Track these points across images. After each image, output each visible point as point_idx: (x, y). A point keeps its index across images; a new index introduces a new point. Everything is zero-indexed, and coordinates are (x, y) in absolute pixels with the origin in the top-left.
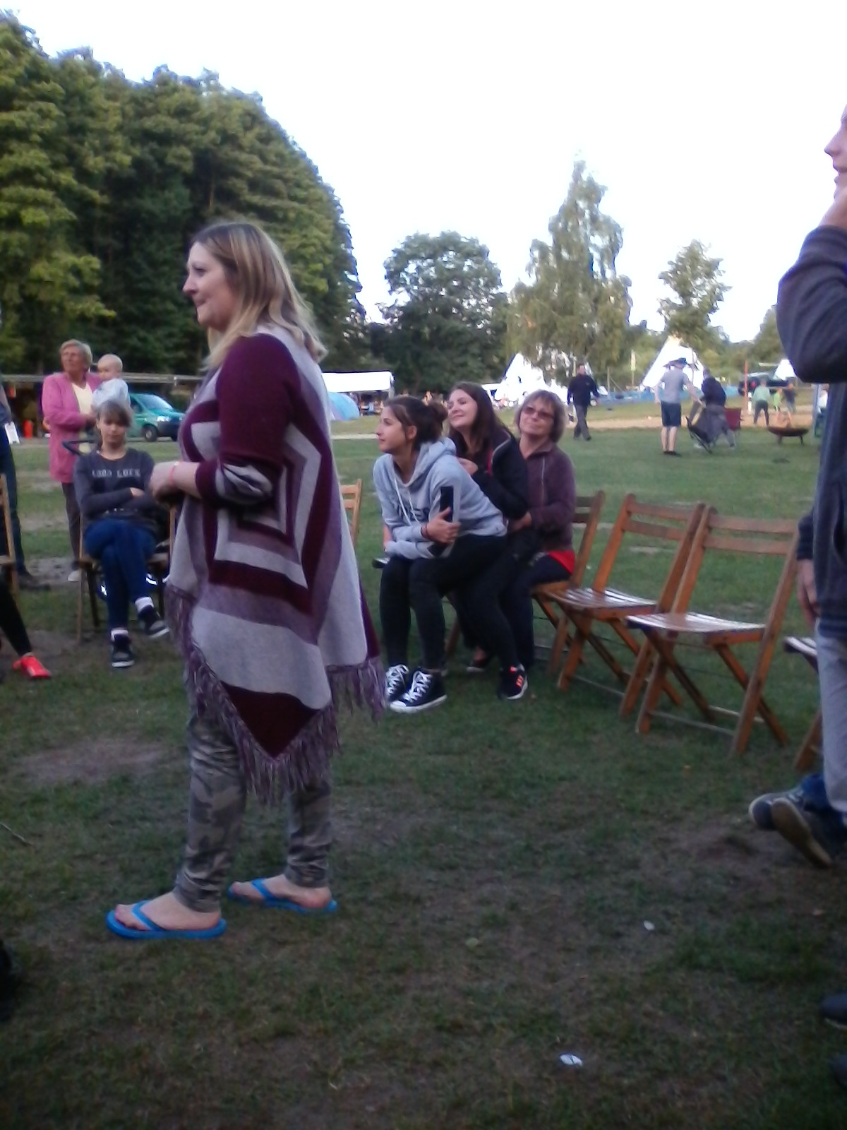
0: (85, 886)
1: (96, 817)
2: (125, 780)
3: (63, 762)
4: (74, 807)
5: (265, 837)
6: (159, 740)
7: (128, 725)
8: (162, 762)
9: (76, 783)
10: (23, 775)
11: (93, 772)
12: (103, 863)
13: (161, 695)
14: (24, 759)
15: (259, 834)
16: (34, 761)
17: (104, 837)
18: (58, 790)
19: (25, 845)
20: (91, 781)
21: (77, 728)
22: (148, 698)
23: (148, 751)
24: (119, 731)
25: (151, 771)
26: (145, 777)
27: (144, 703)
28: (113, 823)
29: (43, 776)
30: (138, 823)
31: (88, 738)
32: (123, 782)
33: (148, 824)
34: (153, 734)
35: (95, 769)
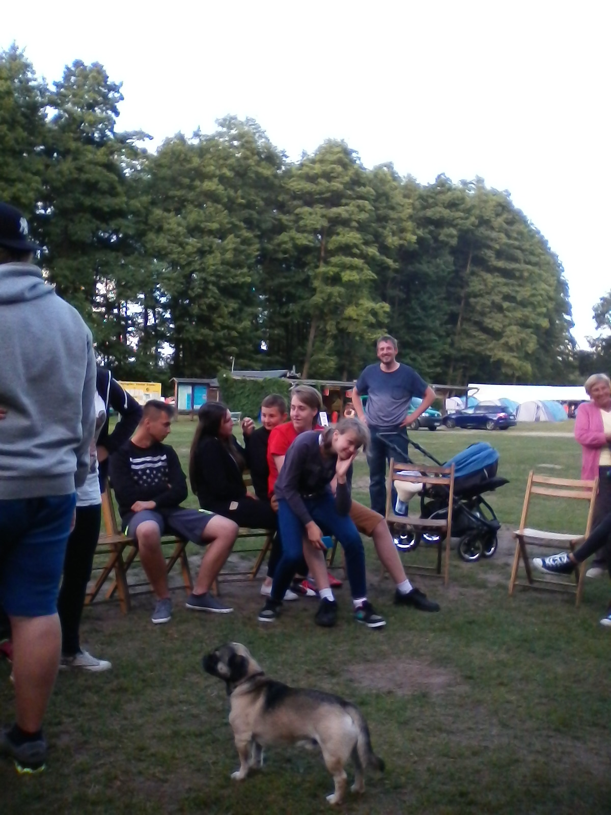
0: (403, 779)
1: (405, 723)
2: (424, 695)
3: (378, 674)
4: (390, 712)
5: (535, 761)
6: (446, 667)
7: (422, 651)
8: (449, 685)
9: (390, 692)
10: (351, 681)
11: (400, 686)
12: (415, 762)
13: (443, 629)
14: (352, 668)
15: (530, 758)
16: (357, 669)
17: (413, 740)
18: (378, 696)
20: (400, 693)
21: (385, 648)
22: (434, 631)
23: (439, 674)
24: (415, 654)
25: (443, 692)
26: (438, 695)
27: (432, 635)
28: (418, 730)
29: (366, 683)
30: (437, 733)
31: (394, 657)
32: (423, 697)
33: (444, 735)
34: (441, 661)
35: (402, 684)
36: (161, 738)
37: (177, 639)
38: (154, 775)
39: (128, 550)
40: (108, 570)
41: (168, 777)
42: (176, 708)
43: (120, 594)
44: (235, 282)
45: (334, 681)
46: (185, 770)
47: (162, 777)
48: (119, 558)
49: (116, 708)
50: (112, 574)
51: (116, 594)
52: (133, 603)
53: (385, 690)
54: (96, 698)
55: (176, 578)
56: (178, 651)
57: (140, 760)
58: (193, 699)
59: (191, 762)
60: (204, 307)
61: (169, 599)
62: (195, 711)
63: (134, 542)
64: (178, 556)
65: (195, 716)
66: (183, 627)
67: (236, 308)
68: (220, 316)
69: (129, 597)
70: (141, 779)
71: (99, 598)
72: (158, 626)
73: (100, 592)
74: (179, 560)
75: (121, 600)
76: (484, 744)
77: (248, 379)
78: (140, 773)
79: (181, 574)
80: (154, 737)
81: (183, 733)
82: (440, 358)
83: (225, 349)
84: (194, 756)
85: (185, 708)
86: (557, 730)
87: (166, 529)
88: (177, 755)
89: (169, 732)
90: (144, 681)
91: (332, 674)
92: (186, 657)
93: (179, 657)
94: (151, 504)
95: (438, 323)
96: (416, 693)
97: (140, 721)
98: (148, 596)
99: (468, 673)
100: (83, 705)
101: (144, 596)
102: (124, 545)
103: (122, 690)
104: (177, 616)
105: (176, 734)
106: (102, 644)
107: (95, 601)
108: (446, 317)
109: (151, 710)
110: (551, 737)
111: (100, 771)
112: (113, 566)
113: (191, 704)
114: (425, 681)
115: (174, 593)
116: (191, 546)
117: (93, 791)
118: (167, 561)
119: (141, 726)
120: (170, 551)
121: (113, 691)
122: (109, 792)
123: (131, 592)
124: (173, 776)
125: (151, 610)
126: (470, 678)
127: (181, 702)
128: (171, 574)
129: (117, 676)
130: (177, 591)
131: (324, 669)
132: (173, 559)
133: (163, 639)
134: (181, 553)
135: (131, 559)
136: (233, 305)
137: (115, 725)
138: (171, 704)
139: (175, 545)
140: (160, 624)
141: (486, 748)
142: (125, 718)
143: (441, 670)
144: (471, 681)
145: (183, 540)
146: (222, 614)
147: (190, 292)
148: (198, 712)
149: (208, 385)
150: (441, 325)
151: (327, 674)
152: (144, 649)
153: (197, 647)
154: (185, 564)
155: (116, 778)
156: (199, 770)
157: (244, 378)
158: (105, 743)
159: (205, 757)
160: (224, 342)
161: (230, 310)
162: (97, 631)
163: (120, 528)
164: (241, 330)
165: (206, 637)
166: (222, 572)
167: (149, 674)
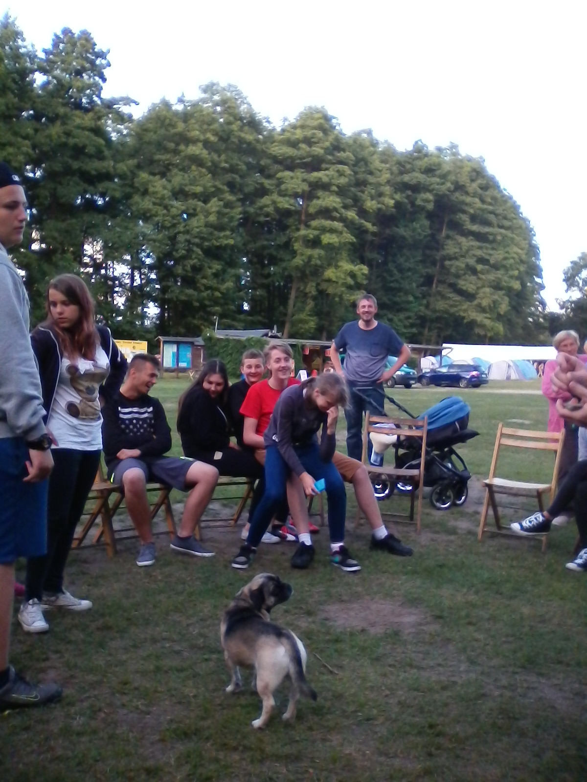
0: (375, 711)
1: (378, 659)
2: (397, 634)
3: (352, 613)
4: (363, 649)
5: (501, 696)
6: (417, 607)
7: (395, 592)
8: (420, 624)
9: (363, 631)
10: (326, 619)
11: (373, 625)
12: (386, 696)
13: (414, 572)
14: (328, 608)
15: (497, 693)
16: (332, 609)
17: (385, 675)
18: (352, 634)
19: (331, 672)
20: (372, 631)
21: (359, 589)
22: (406, 574)
23: (410, 614)
24: (388, 595)
25: (413, 630)
26: (409, 634)
27: (404, 577)
28: (390, 666)
29: (340, 622)
30: (408, 668)
31: (367, 597)
32: (395, 635)
33: (415, 670)
34: (413, 602)
35: (375, 622)
36: (144, 673)
37: (160, 581)
38: (137, 708)
39: (113, 498)
40: (94, 516)
41: (151, 709)
42: (159, 645)
43: (106, 539)
44: (218, 244)
45: (310, 620)
46: (167, 703)
47: (144, 708)
48: (105, 504)
49: (101, 645)
50: (99, 520)
51: (103, 539)
52: (119, 547)
53: (360, 628)
54: (82, 636)
55: (161, 524)
56: (161, 592)
57: (125, 694)
58: (175, 637)
59: (173, 696)
60: (189, 268)
61: (153, 543)
62: (177, 648)
63: (121, 490)
64: (162, 503)
65: (178, 653)
66: (167, 570)
67: (219, 269)
68: (204, 277)
69: (115, 541)
70: (125, 711)
71: (86, 542)
72: (143, 569)
73: (87, 537)
74: (163, 507)
75: (108, 544)
76: (453, 679)
77: (231, 338)
78: (124, 705)
79: (165, 520)
80: (137, 672)
81: (165, 668)
82: (416, 319)
83: (209, 309)
84: (175, 689)
85: (168, 645)
86: (523, 667)
87: (151, 477)
88: (159, 689)
89: (152, 667)
90: (128, 619)
91: (309, 613)
92: (169, 597)
93: (162, 597)
94: (136, 452)
95: (414, 285)
96: (388, 631)
97: (124, 657)
98: (134, 540)
99: (438, 613)
100: (69, 642)
101: (129, 541)
102: (110, 491)
103: (107, 628)
104: (161, 560)
105: (158, 669)
106: (89, 585)
107: (82, 545)
108: (422, 280)
109: (135, 646)
110: (516, 673)
111: (86, 704)
112: (99, 512)
113: (174, 641)
114: (397, 620)
115: (158, 538)
116: (175, 493)
117: (78, 722)
118: (152, 508)
119: (125, 661)
120: (154, 498)
121: (98, 629)
122: (93, 724)
123: (117, 536)
124: (155, 709)
125: (135, 554)
126: (440, 617)
127: (164, 639)
128: (155, 520)
129: (103, 615)
130: (161, 536)
131: (301, 608)
132: (158, 506)
133: (147, 580)
134: (165, 500)
135: (117, 506)
136: (217, 266)
137: (100, 661)
138: (154, 641)
139: (160, 493)
140: (146, 566)
141: (455, 683)
142: (110, 655)
143: (413, 610)
144: (441, 621)
145: (167, 488)
146: (204, 557)
147: (174, 253)
148: (180, 648)
149: (192, 343)
150: (418, 287)
151: (304, 614)
152: (128, 590)
153: (180, 587)
154: (169, 510)
155: (100, 710)
156: (180, 703)
157: (227, 337)
158: (91, 678)
159: (187, 691)
160: (207, 303)
161: (214, 271)
162: (84, 573)
163: (106, 477)
164: (225, 291)
165: (189, 579)
166: (204, 518)
167: (134, 613)
